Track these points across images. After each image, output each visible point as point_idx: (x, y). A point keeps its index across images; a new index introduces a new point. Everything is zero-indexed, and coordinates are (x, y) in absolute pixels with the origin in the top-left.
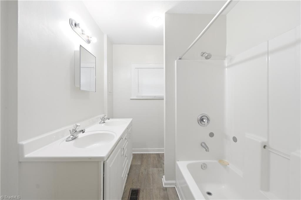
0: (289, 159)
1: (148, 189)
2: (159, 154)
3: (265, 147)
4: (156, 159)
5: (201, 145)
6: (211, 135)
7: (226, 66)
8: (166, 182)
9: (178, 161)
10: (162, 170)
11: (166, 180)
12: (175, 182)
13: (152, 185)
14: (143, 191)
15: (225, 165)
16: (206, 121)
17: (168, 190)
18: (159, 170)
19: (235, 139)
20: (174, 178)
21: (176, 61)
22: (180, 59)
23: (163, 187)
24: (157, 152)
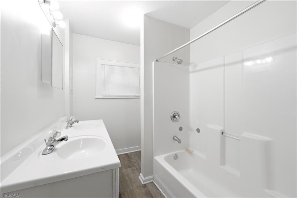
0: (240, 140)
1: (128, 191)
2: (127, 154)
3: (222, 133)
4: (126, 159)
5: (174, 139)
6: (181, 129)
7: (191, 71)
8: (145, 179)
9: (156, 156)
10: (135, 169)
11: (144, 177)
12: (152, 177)
13: (131, 185)
14: (124, 194)
15: (191, 153)
16: (178, 117)
17: (147, 187)
18: (132, 170)
19: (198, 130)
20: (151, 173)
21: (153, 63)
22: (157, 61)
23: (143, 185)
24: (125, 152)
